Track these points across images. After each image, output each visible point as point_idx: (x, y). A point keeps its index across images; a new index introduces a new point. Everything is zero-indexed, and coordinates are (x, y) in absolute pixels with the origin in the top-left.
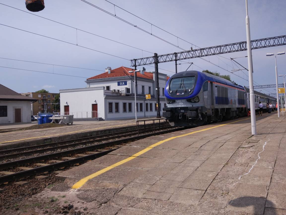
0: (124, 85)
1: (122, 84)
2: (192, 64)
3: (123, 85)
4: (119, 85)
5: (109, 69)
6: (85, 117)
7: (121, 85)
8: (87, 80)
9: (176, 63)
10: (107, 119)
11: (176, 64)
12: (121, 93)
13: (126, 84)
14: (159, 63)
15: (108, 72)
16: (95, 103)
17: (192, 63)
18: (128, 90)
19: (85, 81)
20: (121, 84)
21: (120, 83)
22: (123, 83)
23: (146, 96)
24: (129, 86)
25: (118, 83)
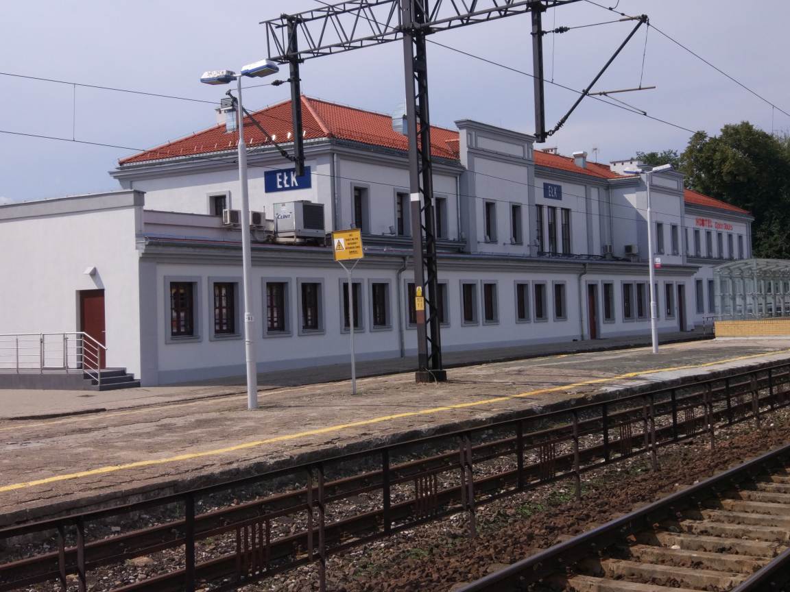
0: (295, 188)
1: (289, 181)
2: (644, 25)
3: (291, 188)
4: (271, 187)
5: (229, 111)
6: (30, 362)
7: (284, 189)
8: (121, 163)
9: (537, 22)
10: (156, 376)
11: (538, 34)
12: (272, 227)
13: (305, 182)
14: (430, 31)
15: (225, 126)
16: (91, 285)
17: (644, 19)
18: (312, 213)
19: (111, 173)
20: (282, 183)
21: (279, 180)
22: (293, 179)
23: (336, 242)
24: (318, 192)
25: (265, 179)
